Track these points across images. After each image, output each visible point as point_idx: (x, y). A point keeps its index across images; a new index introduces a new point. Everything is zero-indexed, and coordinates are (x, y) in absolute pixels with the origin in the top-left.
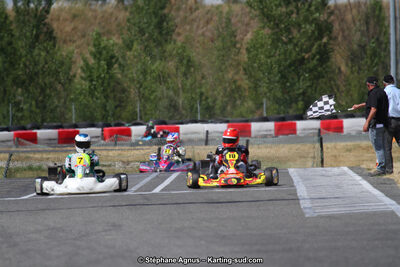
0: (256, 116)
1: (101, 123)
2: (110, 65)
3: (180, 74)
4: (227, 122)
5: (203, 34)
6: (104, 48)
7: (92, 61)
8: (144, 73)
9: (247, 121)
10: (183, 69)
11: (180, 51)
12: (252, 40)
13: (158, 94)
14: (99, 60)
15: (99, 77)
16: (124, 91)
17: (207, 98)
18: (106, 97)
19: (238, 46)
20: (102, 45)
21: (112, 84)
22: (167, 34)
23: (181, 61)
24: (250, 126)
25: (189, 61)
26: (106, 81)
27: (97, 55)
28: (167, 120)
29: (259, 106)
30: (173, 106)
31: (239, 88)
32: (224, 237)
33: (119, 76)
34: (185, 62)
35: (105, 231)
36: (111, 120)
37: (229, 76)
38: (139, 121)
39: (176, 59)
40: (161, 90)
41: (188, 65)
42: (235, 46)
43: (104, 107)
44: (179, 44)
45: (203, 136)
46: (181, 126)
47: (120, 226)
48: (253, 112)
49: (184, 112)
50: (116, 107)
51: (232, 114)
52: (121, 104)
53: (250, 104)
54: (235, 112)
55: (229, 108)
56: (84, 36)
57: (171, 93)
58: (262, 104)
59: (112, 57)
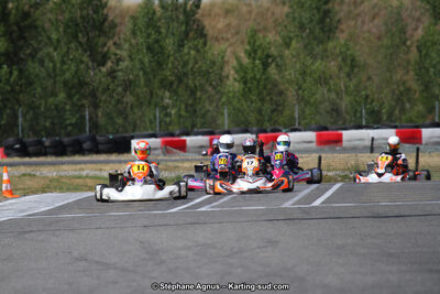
0: (428, 122)
1: (255, 129)
2: (266, 65)
3: (342, 75)
4: (395, 127)
5: (369, 31)
6: (260, 46)
7: (246, 61)
8: (304, 73)
9: (418, 127)
10: (347, 69)
11: (343, 50)
12: (423, 37)
13: (318, 96)
14: (254, 59)
15: (254, 78)
16: (281, 93)
17: (373, 101)
18: (262, 100)
19: (408, 43)
20: (258, 43)
21: (269, 86)
22: (330, 30)
23: (344, 60)
24: (420, 133)
25: (353, 60)
26: (262, 83)
27: (252, 54)
28: (329, 125)
29: (431, 110)
30: (335, 111)
31: (409, 90)
32: (391, 255)
33: (277, 77)
34: (349, 62)
35: (259, 247)
36: (267, 125)
37: (398, 76)
38: (297, 126)
39: (340, 59)
40: (322, 92)
41: (352, 65)
42: (404, 43)
43: (260, 111)
44: (342, 42)
45: (368, 143)
46: (344, 132)
47: (276, 242)
48: (424, 117)
49: (348, 117)
50: (273, 111)
51: (400, 118)
52: (278, 108)
53: (420, 108)
54: (403, 117)
55: (397, 112)
56: (237, 33)
57: (333, 96)
58: (434, 108)
59: (268, 56)
